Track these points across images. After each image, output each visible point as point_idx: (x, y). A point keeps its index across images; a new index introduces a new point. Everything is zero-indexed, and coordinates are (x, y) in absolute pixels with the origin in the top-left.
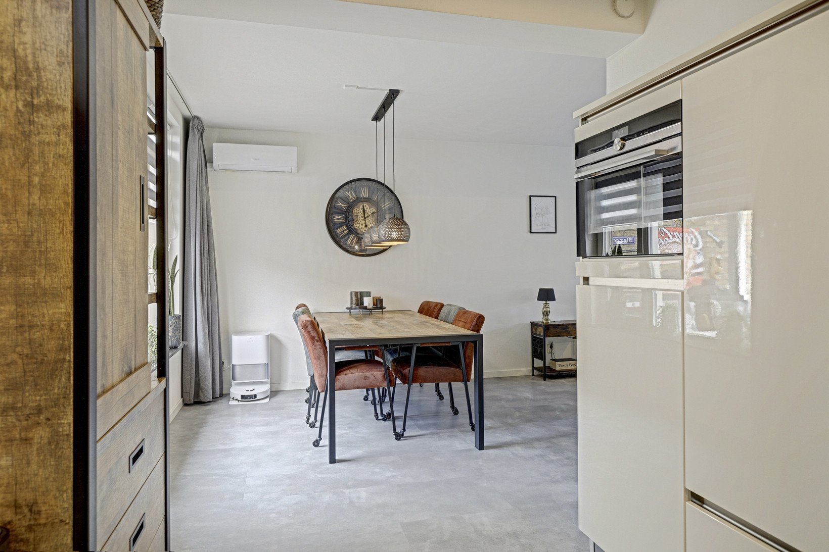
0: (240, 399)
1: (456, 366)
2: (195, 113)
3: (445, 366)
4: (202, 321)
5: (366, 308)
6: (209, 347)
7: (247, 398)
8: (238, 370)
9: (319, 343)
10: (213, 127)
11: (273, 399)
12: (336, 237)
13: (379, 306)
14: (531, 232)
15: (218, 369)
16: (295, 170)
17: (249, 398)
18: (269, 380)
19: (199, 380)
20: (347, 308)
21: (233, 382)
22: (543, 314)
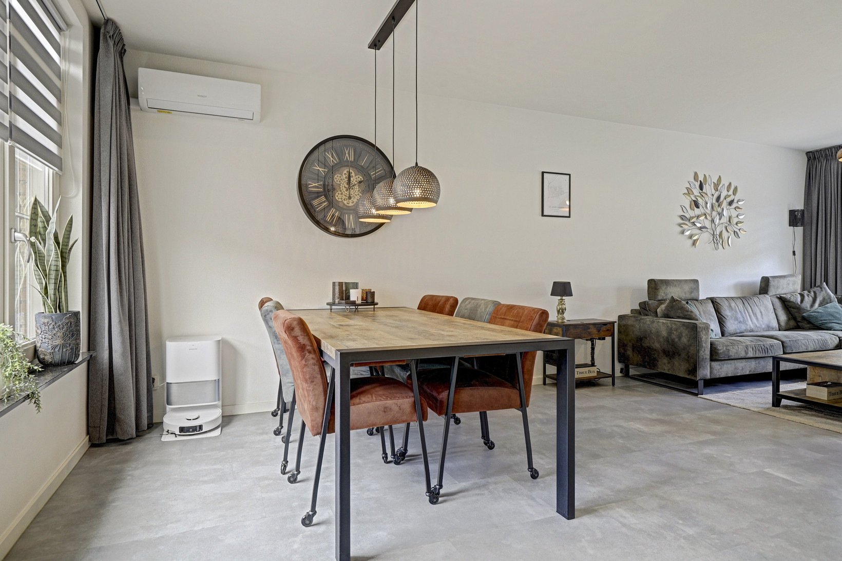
0: (177, 432)
1: (510, 385)
2: (110, 14)
3: (497, 386)
4: (120, 321)
5: (354, 303)
6: (132, 360)
7: (189, 431)
8: (174, 390)
9: (312, 356)
10: (138, 48)
11: (226, 430)
12: (312, 211)
13: (370, 300)
14: (543, 215)
15: (145, 391)
16: (257, 117)
17: (191, 430)
18: (219, 403)
19: (115, 408)
20: (328, 304)
21: (168, 407)
22: (558, 312)
